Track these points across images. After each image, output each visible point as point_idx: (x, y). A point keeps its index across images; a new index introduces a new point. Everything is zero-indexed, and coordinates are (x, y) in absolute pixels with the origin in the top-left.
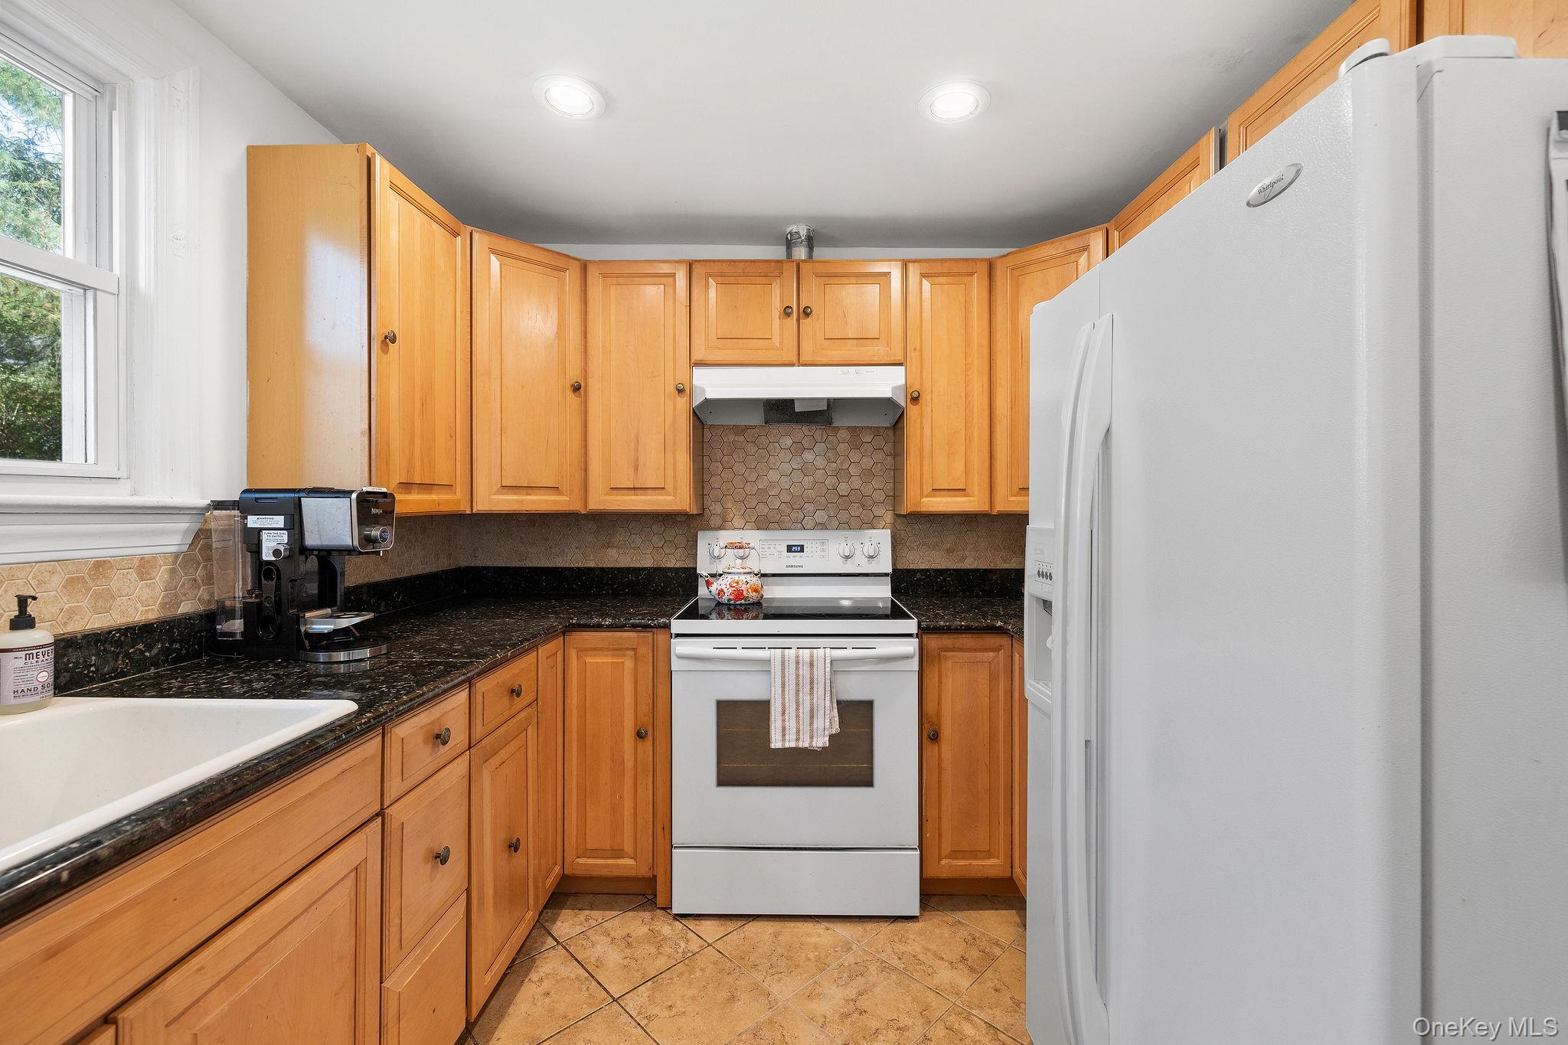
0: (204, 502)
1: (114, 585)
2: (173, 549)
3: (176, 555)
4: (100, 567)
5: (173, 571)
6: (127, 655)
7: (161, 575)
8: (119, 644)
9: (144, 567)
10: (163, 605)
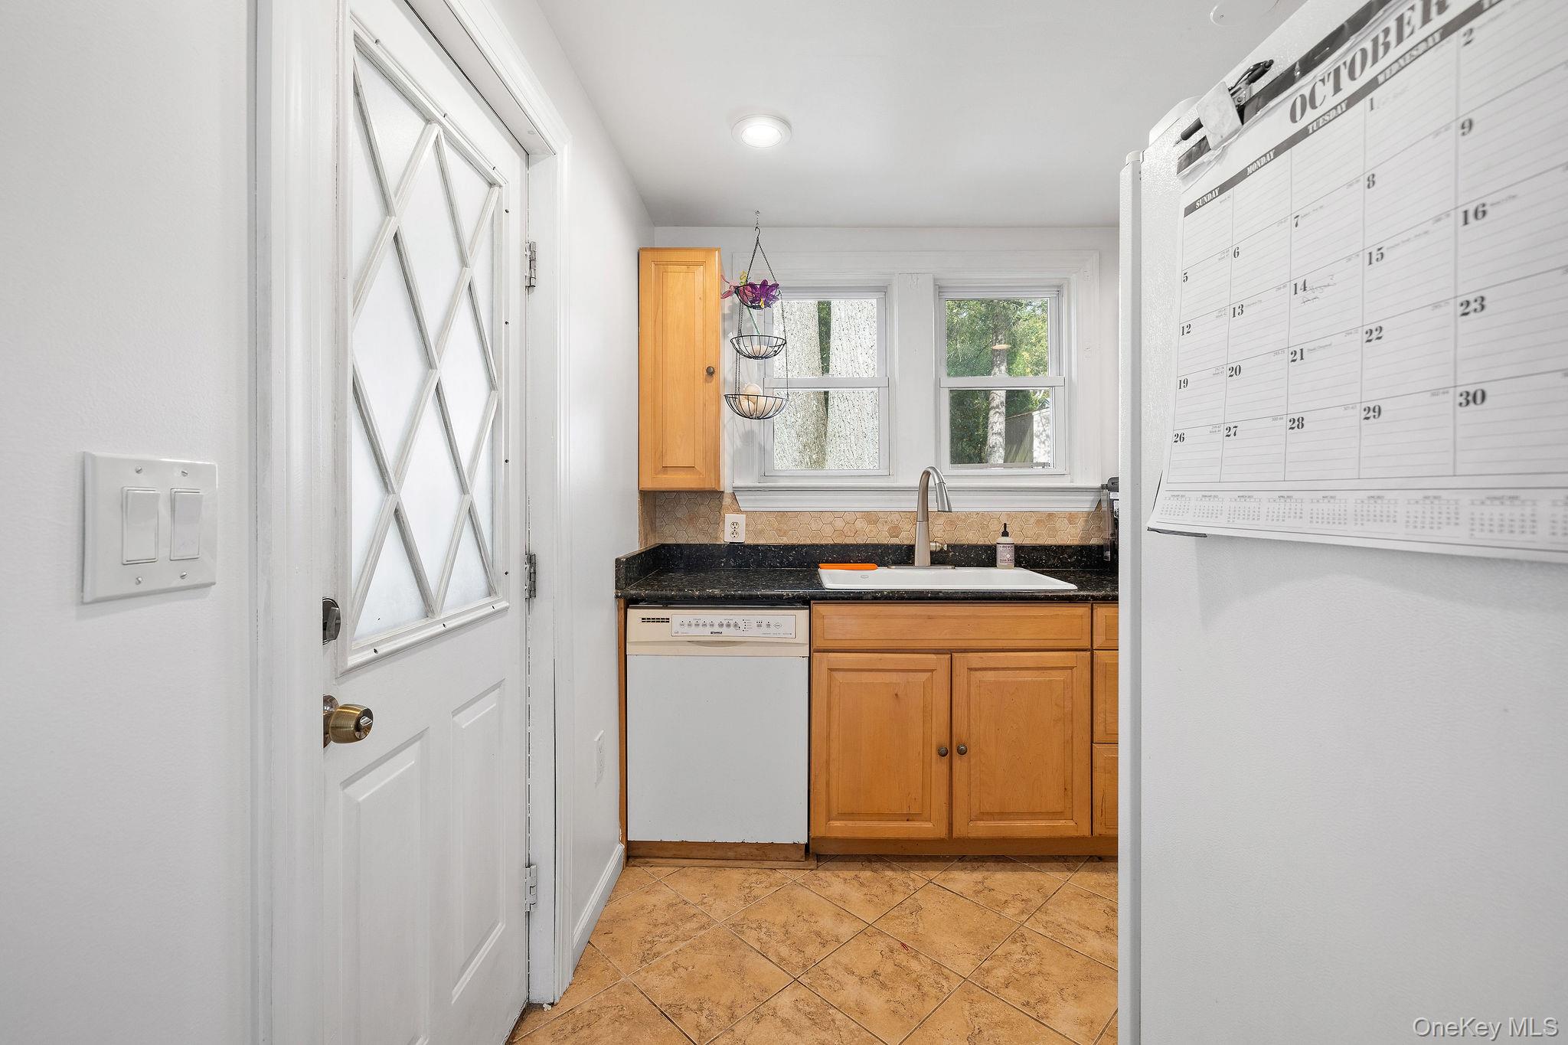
0: (1099, 485)
1: (1058, 525)
2: (1088, 510)
3: (1089, 513)
4: (1050, 515)
5: (1087, 521)
6: (1059, 558)
7: (1081, 523)
8: (1055, 552)
9: (1071, 518)
10: (1082, 538)
